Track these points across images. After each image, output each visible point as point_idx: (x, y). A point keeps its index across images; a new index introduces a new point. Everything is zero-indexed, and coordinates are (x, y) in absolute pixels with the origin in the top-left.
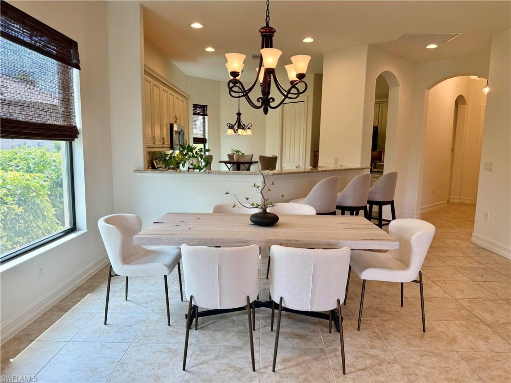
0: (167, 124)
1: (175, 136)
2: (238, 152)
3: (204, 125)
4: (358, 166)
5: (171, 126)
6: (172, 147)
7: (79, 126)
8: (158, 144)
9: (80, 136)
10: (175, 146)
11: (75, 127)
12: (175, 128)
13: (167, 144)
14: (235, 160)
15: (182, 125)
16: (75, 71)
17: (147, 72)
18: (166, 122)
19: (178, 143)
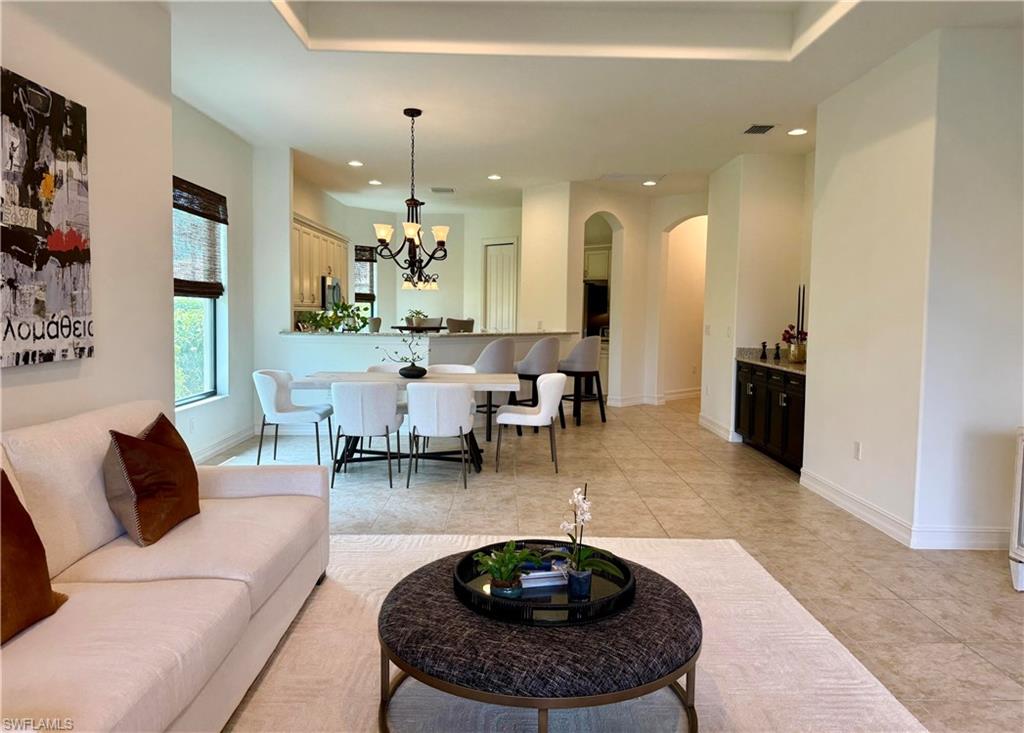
0: (318, 278)
1: (329, 293)
2: (418, 313)
3: (372, 276)
4: (564, 331)
5: (324, 279)
6: (323, 306)
7: (225, 283)
8: (307, 301)
9: (226, 293)
10: (328, 305)
11: (220, 284)
12: (329, 282)
13: (318, 301)
14: (415, 325)
15: (339, 277)
16: (222, 227)
17: (297, 220)
18: (317, 275)
19: (332, 301)
